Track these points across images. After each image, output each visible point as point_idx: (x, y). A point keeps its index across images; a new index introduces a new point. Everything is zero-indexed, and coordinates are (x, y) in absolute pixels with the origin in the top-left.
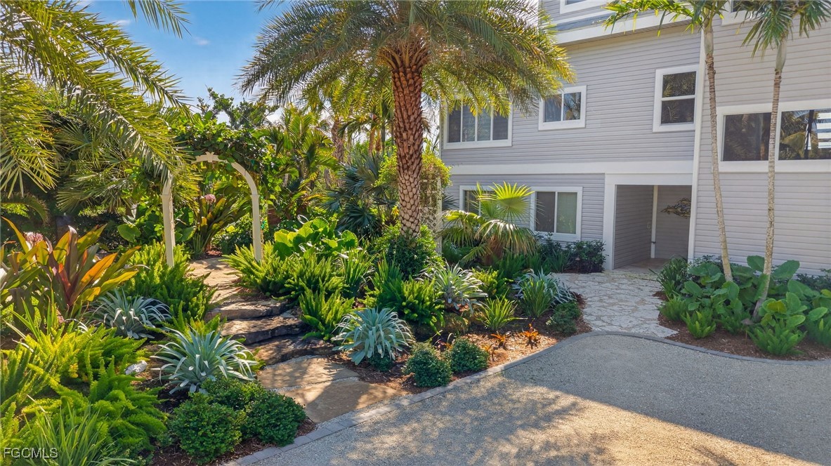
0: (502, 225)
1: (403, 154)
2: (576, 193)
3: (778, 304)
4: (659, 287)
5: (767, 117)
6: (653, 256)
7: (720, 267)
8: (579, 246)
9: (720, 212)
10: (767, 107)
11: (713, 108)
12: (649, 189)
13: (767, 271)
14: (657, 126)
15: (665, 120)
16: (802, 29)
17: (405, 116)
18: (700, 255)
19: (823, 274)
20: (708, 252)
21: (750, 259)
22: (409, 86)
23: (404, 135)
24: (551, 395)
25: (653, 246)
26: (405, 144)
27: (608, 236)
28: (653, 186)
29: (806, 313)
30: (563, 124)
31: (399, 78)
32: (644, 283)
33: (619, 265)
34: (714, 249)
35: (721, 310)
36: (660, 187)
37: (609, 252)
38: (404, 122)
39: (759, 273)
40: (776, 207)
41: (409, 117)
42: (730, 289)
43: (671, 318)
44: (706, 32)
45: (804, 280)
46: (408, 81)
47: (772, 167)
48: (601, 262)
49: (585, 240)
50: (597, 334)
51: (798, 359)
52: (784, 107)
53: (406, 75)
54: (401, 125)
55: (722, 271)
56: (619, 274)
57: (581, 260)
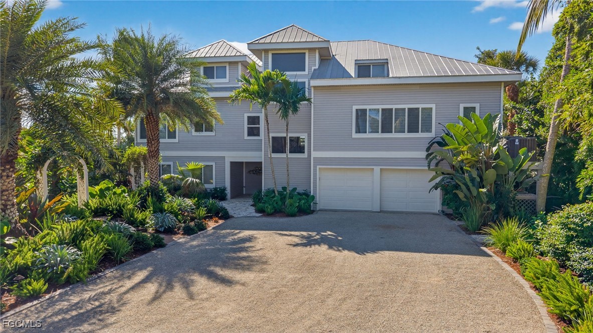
0: (195, 180)
1: (152, 150)
2: (212, 166)
3: (291, 201)
4: (252, 203)
5: (285, 138)
6: (244, 193)
7: (274, 191)
8: (215, 189)
9: (273, 172)
10: (284, 135)
11: (268, 133)
12: (242, 163)
13: (288, 191)
14: (246, 137)
15: (249, 135)
16: (293, 113)
17: (153, 134)
18: (266, 188)
19: (304, 192)
20: (269, 187)
21: (283, 188)
22: (155, 121)
23: (153, 142)
24: (233, 231)
25: (244, 188)
26: (153, 146)
27: (228, 184)
28: (243, 162)
29: (299, 203)
30: (204, 133)
31: (150, 119)
32: (245, 202)
33: (232, 197)
34: (271, 186)
35: (275, 205)
36: (246, 162)
37: (228, 191)
38: (152, 136)
39: (285, 193)
40: (289, 170)
41: (155, 135)
42: (277, 198)
43: (261, 211)
44: (265, 110)
45: (299, 194)
46: (154, 119)
47: (287, 155)
48: (226, 196)
49: (218, 187)
50: (236, 218)
51: (297, 216)
52: (290, 135)
53: (153, 117)
54: (151, 138)
55: (275, 193)
56: (233, 200)
57: (217, 195)
